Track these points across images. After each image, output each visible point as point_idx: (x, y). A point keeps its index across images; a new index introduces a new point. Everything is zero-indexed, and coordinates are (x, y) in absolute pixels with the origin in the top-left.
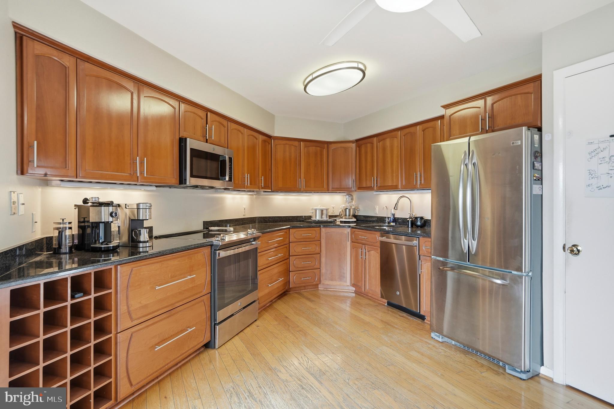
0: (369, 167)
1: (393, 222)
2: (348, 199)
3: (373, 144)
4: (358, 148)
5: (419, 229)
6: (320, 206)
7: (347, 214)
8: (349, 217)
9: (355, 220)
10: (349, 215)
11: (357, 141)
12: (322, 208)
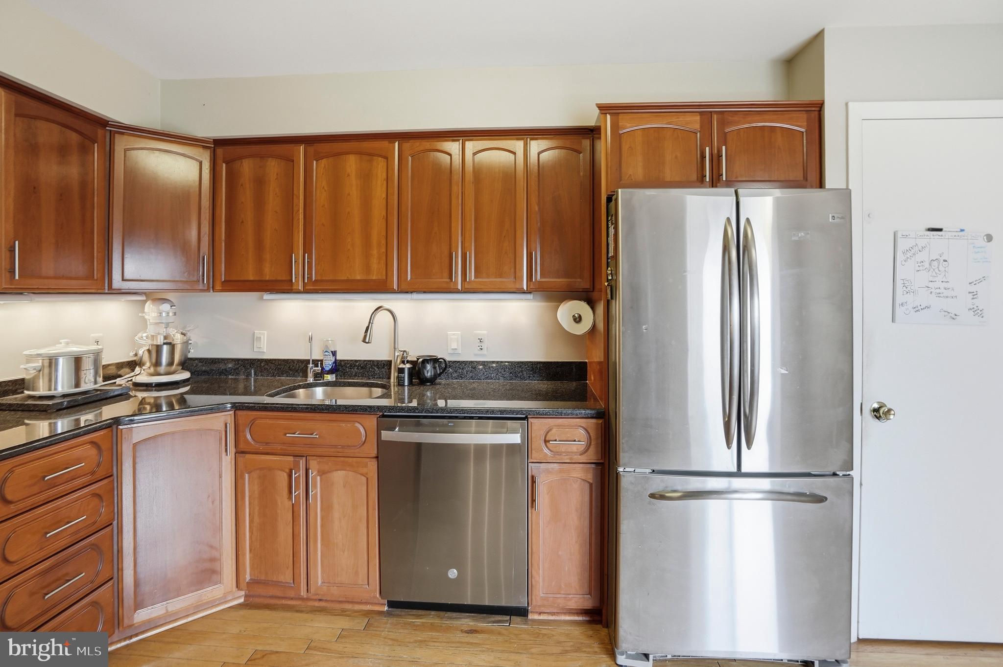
0: (271, 222)
1: (330, 372)
2: (164, 314)
3: (293, 161)
4: (224, 165)
5: (428, 387)
6: (67, 343)
7: (164, 359)
8: (168, 368)
9: (186, 375)
10: (171, 363)
11: (219, 143)
12: (75, 349)
